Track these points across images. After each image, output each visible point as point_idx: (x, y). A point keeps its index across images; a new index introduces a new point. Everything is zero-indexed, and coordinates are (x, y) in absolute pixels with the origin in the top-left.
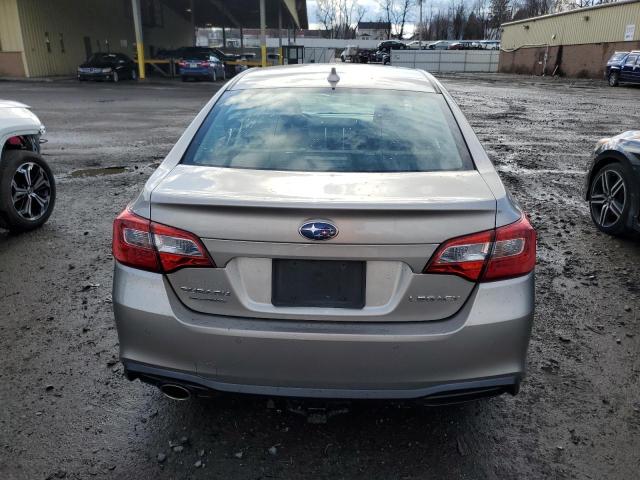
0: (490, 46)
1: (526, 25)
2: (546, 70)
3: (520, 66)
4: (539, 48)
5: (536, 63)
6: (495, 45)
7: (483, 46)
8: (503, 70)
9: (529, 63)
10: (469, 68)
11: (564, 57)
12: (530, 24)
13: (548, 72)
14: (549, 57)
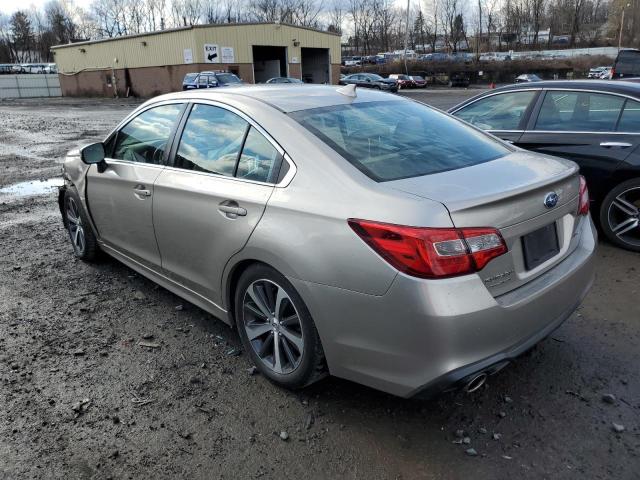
0: (34, 70)
1: (81, 48)
2: (118, 92)
3: (87, 89)
4: (104, 71)
5: (104, 85)
6: (40, 69)
7: (27, 70)
8: (68, 95)
9: (98, 86)
10: (24, 93)
11: (133, 79)
12: (85, 48)
13: (121, 95)
14: (118, 80)
